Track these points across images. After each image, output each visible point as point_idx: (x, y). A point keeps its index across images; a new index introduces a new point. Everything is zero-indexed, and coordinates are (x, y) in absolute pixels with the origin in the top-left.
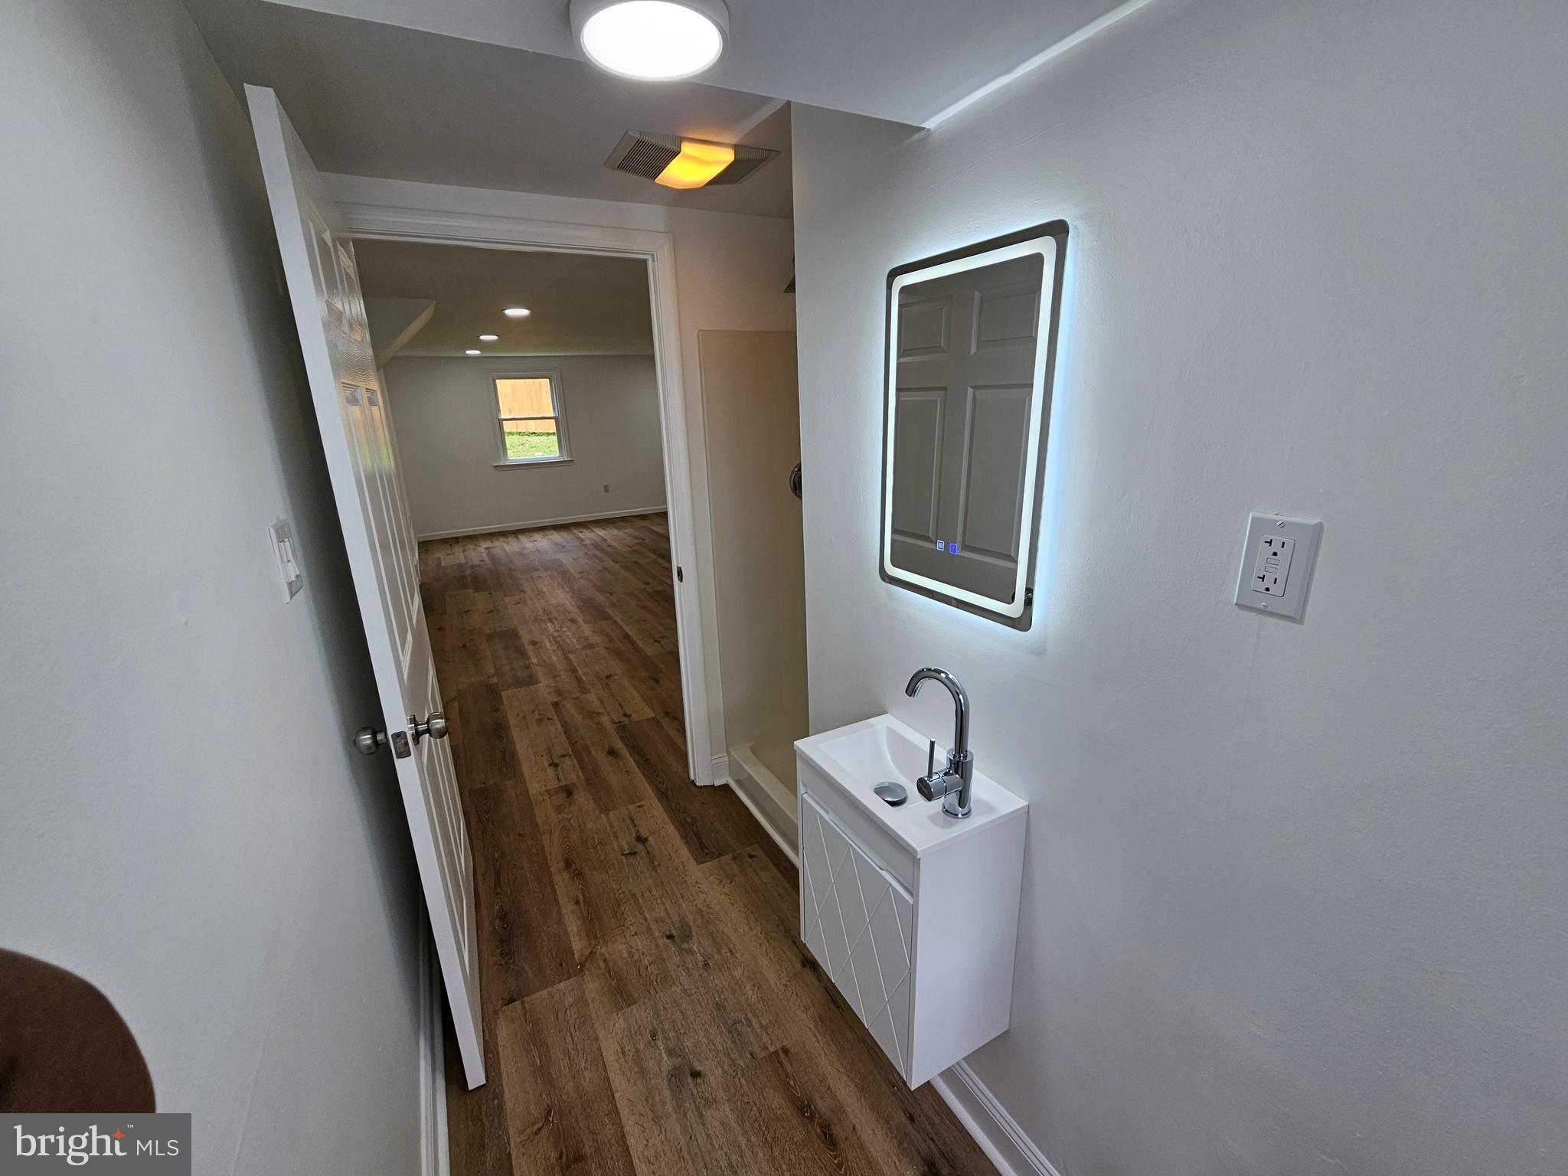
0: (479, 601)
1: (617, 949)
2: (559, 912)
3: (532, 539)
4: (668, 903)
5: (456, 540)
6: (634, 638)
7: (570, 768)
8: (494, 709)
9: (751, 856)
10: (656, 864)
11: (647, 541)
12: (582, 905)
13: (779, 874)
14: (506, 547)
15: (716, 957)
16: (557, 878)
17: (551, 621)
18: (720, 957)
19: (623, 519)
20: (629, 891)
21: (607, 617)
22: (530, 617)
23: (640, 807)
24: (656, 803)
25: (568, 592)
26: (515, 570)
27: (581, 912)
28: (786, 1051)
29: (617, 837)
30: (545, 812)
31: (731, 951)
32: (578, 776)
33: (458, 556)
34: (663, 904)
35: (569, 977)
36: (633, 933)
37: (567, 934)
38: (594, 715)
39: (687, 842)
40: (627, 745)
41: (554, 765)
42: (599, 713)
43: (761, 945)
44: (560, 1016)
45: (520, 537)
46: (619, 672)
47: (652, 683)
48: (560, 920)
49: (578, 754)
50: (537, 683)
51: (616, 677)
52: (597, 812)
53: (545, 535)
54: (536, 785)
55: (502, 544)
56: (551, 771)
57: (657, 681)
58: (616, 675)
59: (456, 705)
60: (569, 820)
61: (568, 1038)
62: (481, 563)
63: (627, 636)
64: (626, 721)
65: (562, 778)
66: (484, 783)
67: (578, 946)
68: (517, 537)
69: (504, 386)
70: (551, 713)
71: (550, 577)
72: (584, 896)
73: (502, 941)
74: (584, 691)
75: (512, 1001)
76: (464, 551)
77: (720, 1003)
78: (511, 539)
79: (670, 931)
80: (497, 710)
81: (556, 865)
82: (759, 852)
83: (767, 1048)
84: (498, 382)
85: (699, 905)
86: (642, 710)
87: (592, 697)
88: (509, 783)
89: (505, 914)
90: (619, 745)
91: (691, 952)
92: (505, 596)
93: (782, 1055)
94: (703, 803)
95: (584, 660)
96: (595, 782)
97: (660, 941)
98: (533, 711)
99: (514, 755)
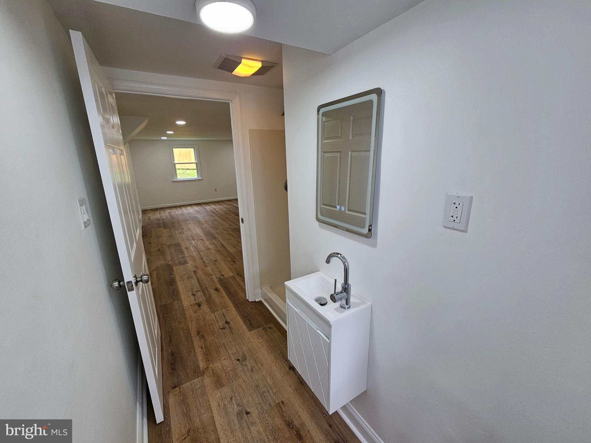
0: (165, 232)
1: (217, 365)
2: (195, 352)
3: (187, 209)
4: (237, 347)
5: (157, 209)
6: (226, 246)
7: (200, 295)
8: (170, 274)
9: (270, 328)
10: (233, 332)
11: (232, 209)
12: (204, 348)
13: (280, 334)
14: (176, 212)
15: (256, 367)
16: (194, 339)
17: (193, 240)
19: (222, 201)
20: (222, 343)
21: (215, 238)
22: (185, 238)
23: (227, 310)
24: (233, 308)
25: (200, 229)
26: (180, 221)
27: (204, 352)
28: (283, 403)
29: (218, 322)
30: (190, 313)
31: (262, 365)
32: (203, 299)
33: (157, 215)
34: (236, 347)
35: (198, 377)
36: (224, 359)
37: (198, 361)
38: (210, 275)
39: (245, 323)
40: (222, 286)
41: (194, 295)
42: (212, 275)
43: (273, 362)
44: (194, 392)
45: (182, 208)
46: (219, 259)
47: (232, 263)
48: (195, 355)
49: (203, 290)
50: (187, 264)
51: (218, 261)
52: (210, 313)
53: (192, 207)
54: (186, 303)
55: (175, 211)
56: (192, 298)
57: (234, 262)
58: (219, 260)
59: (155, 272)
60: (199, 316)
61: (198, 401)
62: (166, 218)
63: (223, 245)
64: (222, 277)
65: (197, 300)
66: (166, 303)
67: (202, 365)
68: (181, 208)
69: (176, 151)
70: (193, 275)
71: (193, 223)
72: (205, 345)
73: (171, 364)
74: (206, 266)
75: (175, 387)
76: (160, 213)
77: (257, 385)
78: (179, 209)
79: (238, 358)
80: (171, 274)
81: (194, 334)
82: (273, 326)
83: (276, 402)
84: (174, 149)
85: (249, 347)
86: (228, 273)
87: (209, 269)
88: (176, 302)
89: (173, 353)
90: (219, 286)
91: (246, 365)
92: (176, 230)
93: (281, 404)
94: (252, 308)
95: (206, 255)
96: (209, 300)
97: (234, 362)
98: (186, 274)
99: (178, 292)
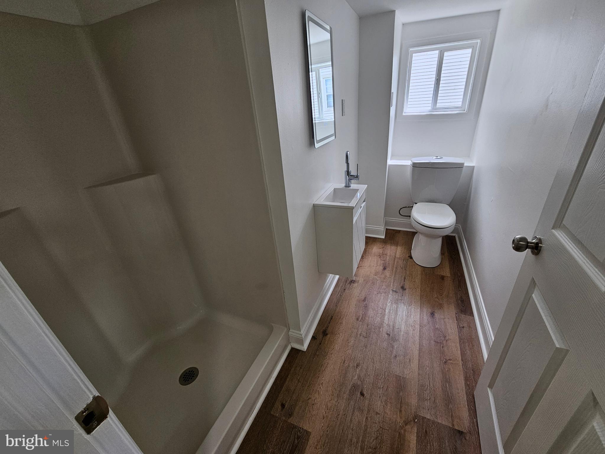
1: (392, 413)
15: (351, 365)
18: (350, 364)
31: (344, 362)
36: (378, 415)
43: (332, 354)
67: (413, 438)
79: (360, 398)
91: (359, 377)
97: (369, 396)
